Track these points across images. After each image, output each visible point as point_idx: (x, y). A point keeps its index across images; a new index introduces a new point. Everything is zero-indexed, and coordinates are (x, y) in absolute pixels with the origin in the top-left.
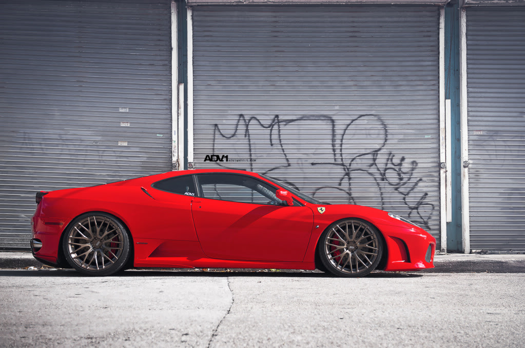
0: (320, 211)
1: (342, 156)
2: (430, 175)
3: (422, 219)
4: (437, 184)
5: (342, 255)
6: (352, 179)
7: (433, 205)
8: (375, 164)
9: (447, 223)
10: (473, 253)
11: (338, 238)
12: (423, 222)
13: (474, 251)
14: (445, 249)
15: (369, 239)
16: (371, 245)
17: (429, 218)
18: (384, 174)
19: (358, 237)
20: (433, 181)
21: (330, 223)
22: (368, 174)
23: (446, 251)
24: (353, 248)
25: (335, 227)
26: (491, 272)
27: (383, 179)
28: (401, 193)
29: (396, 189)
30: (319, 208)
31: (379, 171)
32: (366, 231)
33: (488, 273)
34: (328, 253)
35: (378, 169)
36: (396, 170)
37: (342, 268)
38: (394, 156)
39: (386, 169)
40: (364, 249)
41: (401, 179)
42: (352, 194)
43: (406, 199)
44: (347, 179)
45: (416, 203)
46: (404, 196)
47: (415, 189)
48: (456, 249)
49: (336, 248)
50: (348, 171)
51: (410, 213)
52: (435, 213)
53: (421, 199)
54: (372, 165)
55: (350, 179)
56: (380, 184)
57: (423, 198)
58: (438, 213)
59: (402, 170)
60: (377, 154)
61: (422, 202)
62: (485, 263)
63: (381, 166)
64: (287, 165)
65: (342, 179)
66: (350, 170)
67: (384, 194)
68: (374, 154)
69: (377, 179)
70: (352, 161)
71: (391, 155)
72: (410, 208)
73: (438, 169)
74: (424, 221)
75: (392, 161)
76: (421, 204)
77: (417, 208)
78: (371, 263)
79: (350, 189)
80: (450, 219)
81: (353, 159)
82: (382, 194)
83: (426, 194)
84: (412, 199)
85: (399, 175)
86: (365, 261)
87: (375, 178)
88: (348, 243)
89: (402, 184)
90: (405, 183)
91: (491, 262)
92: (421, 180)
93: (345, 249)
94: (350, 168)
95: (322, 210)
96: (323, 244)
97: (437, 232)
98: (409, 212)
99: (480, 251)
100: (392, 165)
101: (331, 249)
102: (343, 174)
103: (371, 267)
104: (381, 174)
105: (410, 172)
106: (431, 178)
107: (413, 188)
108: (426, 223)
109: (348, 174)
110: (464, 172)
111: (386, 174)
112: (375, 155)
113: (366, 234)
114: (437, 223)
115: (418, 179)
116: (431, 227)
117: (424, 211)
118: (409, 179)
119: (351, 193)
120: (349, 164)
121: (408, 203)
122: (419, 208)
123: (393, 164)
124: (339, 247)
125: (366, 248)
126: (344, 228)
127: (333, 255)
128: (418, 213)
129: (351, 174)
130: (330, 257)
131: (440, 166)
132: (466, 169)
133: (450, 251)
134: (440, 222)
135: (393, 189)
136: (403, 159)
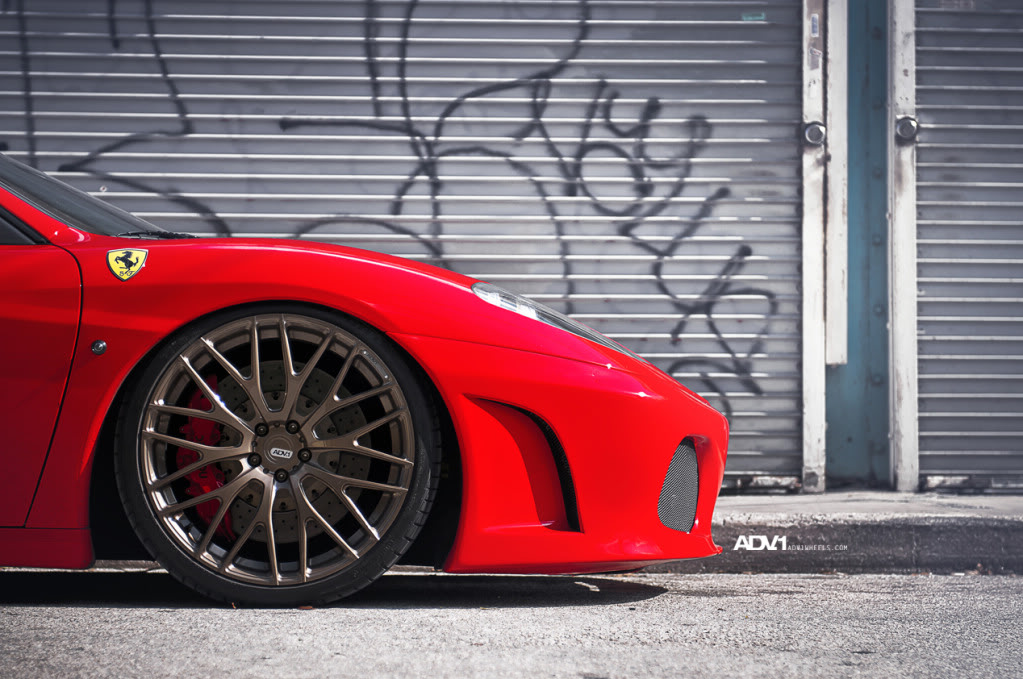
0: (118, 268)
1: (404, 94)
2: (764, 174)
3: (728, 350)
4: (788, 210)
5: (227, 494)
6: (447, 188)
7: (770, 295)
8: (541, 129)
9: (831, 371)
10: (932, 490)
11: (208, 404)
12: (730, 365)
13: (934, 481)
14: (821, 473)
15: (373, 409)
16: (380, 439)
17: (757, 346)
18: (577, 169)
19: (311, 397)
20: (772, 199)
21: (163, 325)
22: (507, 169)
23: (822, 480)
24: (288, 454)
25: (194, 349)
26: (996, 572)
27: (571, 190)
28: (646, 246)
29: (625, 229)
30: (114, 255)
31: (556, 154)
32: (353, 371)
33: (984, 573)
34: (152, 477)
35: (552, 149)
36: (622, 154)
37: (223, 561)
38: (616, 95)
39: (583, 149)
40: (344, 462)
41: (645, 189)
42: (447, 247)
43: (665, 268)
44: (427, 188)
45: (704, 288)
46: (654, 257)
47: (701, 230)
48: (863, 472)
49: (194, 455)
50: (430, 153)
51: (680, 327)
52: (781, 327)
53: (724, 272)
54: (527, 130)
55: (436, 186)
56: (559, 208)
57: (731, 266)
58: (791, 327)
59: (649, 152)
60: (549, 86)
61: (727, 284)
62: (969, 529)
63: (566, 138)
64: (179, 127)
65: (404, 188)
66: (437, 150)
67: (573, 248)
68: (536, 86)
69: (548, 189)
70: (447, 113)
71: (607, 91)
72: (681, 307)
73: (792, 151)
74: (736, 361)
75: (607, 116)
76: (723, 292)
77: (706, 308)
78: (374, 532)
79: (437, 228)
80: (839, 354)
81: (451, 108)
82: (565, 247)
83: (745, 251)
84: (687, 273)
85: (637, 171)
86: (348, 525)
87: (539, 184)
88: (262, 430)
89: (646, 209)
90: (659, 208)
91: (996, 529)
92: (723, 193)
93: (244, 462)
94: (436, 143)
95: (129, 264)
96: (133, 433)
97: (786, 404)
98: (674, 325)
99: (959, 480)
100: (608, 133)
101: (170, 459)
102: (411, 169)
103: (377, 555)
104: (563, 166)
105: (683, 160)
106: (764, 188)
107: (691, 228)
108: (742, 368)
109: (428, 167)
110: (899, 164)
111: (585, 170)
112: (541, 91)
113: (356, 382)
114: (788, 366)
115: (713, 190)
116: (765, 386)
117: (737, 319)
118: (678, 189)
119: (440, 242)
120: (431, 128)
121: (669, 287)
122: (716, 308)
123: (612, 128)
124: (210, 452)
125: (355, 455)
126: (241, 357)
127: (180, 490)
128: (712, 327)
129: (441, 169)
130: (160, 501)
131: (803, 137)
132: (908, 154)
133: (837, 482)
134: (800, 365)
135: (613, 229)
136: (652, 109)
